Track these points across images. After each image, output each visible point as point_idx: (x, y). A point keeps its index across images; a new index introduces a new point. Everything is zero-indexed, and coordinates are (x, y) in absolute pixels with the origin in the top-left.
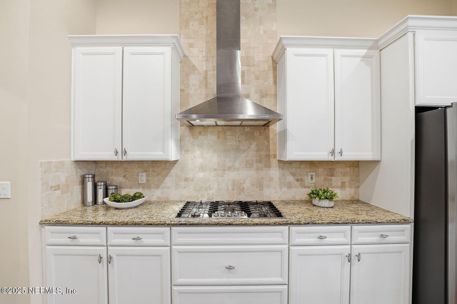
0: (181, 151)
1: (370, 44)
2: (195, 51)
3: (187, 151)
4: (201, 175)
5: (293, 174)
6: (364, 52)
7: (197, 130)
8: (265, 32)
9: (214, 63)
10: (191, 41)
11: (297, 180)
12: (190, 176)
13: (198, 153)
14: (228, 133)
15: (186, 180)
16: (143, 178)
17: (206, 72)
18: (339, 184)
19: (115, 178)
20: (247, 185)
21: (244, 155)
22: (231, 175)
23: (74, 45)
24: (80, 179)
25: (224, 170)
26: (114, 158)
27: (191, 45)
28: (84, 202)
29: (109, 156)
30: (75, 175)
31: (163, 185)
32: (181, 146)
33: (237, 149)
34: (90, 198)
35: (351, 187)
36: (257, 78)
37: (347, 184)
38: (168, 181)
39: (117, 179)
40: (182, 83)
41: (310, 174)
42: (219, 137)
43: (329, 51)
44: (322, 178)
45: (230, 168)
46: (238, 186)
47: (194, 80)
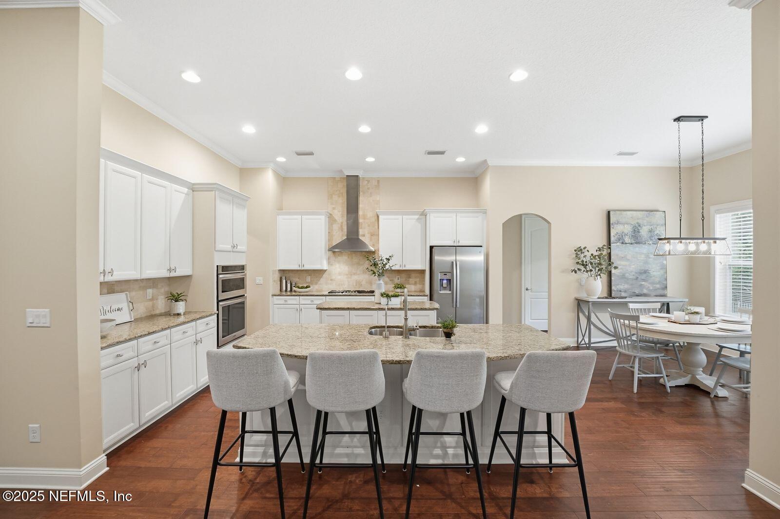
0: (329, 264)
1: (420, 213)
2: (336, 211)
3: (332, 265)
4: (339, 277)
5: (389, 277)
6: (417, 217)
7: (337, 254)
8: (373, 201)
9: (345, 218)
10: (334, 206)
11: (391, 280)
12: (333, 277)
13: (337, 265)
14: (354, 255)
15: (331, 280)
16: (309, 279)
17: (342, 223)
18: (413, 282)
19: (294, 279)
20: (364, 283)
21: (362, 267)
22: (355, 277)
23: (278, 215)
24: (279, 279)
25: (351, 275)
26: (299, 269)
27: (334, 208)
28: (281, 290)
29: (296, 267)
30: (277, 276)
31: (319, 283)
32: (329, 263)
33: (358, 264)
34: (284, 289)
35: (420, 284)
36: (369, 226)
37: (418, 282)
38: (322, 280)
39: (295, 280)
40: (329, 228)
41: (397, 277)
42: (348, 257)
43: (400, 217)
44: (404, 279)
45: (354, 274)
46: (358, 283)
47: (336, 227)
